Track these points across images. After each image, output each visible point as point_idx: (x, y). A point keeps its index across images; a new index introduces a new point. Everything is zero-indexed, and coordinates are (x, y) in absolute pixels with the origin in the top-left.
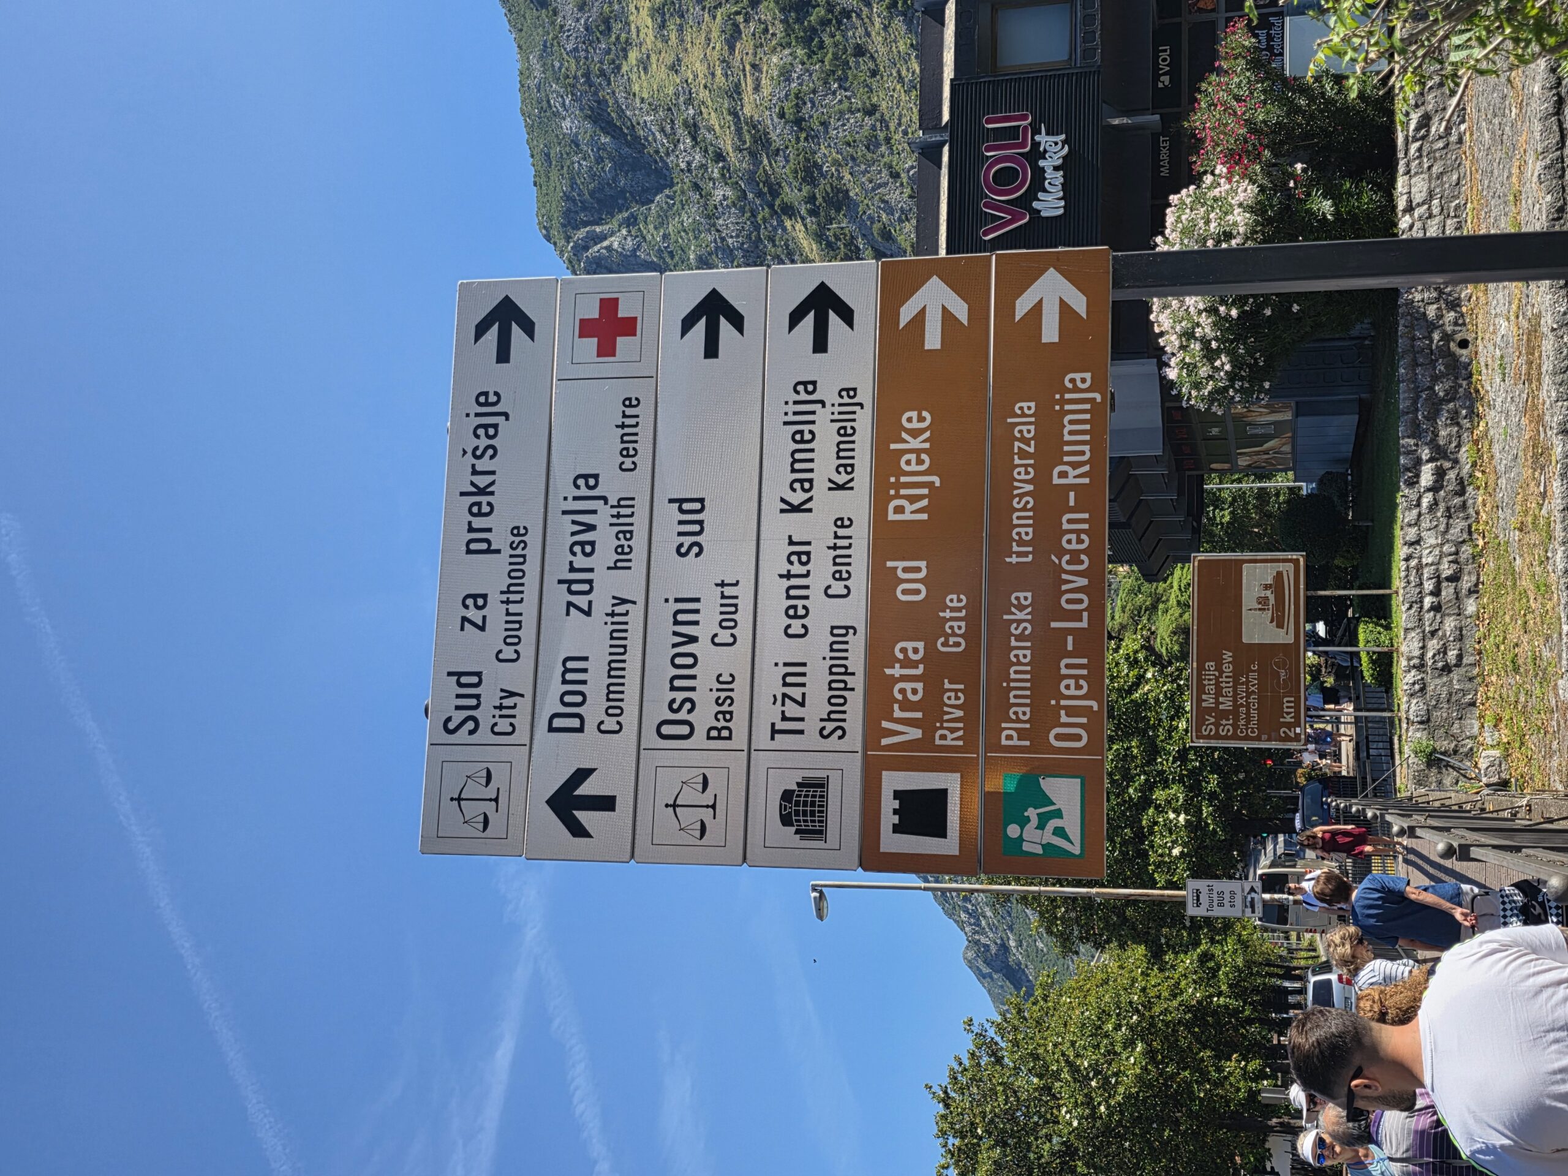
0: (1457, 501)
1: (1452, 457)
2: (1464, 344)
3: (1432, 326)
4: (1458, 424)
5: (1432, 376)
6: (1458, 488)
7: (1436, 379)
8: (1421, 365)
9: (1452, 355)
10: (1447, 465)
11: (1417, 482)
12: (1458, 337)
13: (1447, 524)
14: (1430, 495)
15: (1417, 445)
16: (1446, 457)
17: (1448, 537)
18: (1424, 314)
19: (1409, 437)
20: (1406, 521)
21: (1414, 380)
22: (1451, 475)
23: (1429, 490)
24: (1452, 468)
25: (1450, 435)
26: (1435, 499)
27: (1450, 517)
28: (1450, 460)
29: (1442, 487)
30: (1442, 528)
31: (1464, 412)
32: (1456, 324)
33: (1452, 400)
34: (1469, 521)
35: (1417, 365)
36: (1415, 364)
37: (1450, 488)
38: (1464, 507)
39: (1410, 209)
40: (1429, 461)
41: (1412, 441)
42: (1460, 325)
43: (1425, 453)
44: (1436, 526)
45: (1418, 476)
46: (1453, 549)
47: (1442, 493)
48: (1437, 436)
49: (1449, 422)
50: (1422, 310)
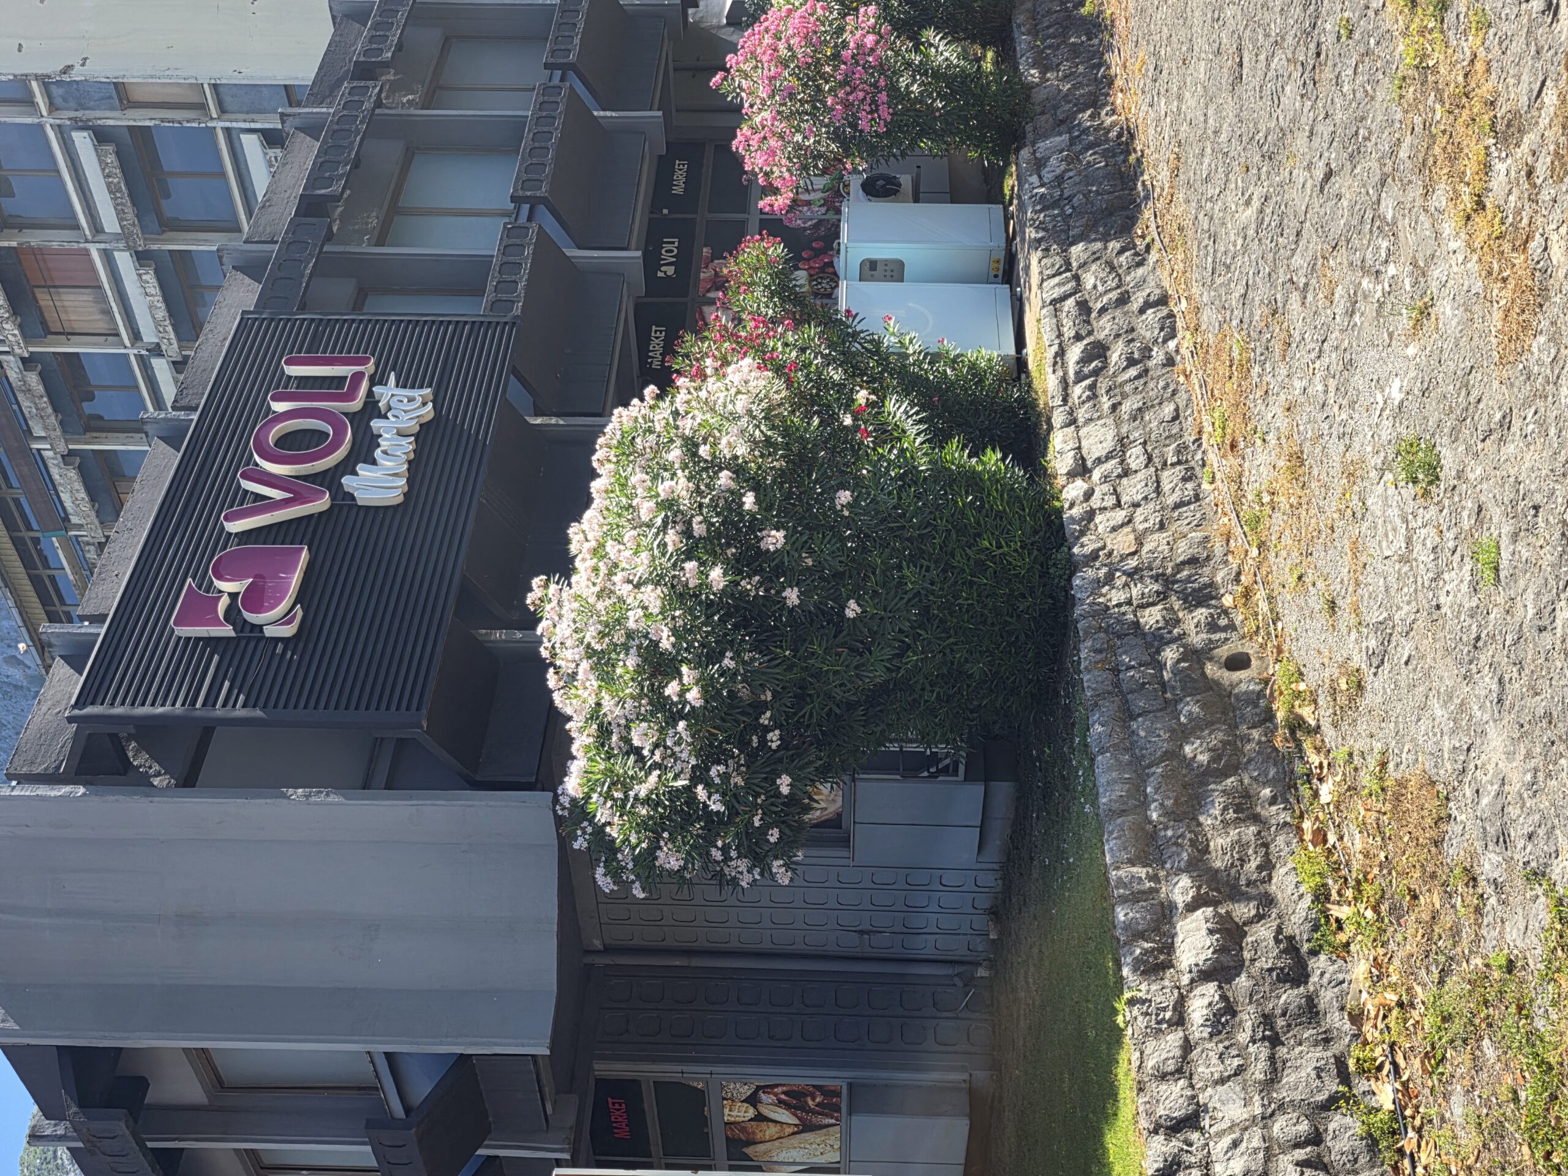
0: (1289, 997)
1: (1252, 891)
2: (1239, 662)
3: (1157, 640)
4: (1256, 819)
5: (1172, 731)
6: (1285, 961)
7: (1183, 734)
8: (1144, 713)
9: (1213, 686)
10: (1243, 911)
11: (1169, 965)
12: (1223, 652)
13: (1272, 1058)
14: (1210, 990)
15: (1155, 878)
16: (1235, 894)
17: (1282, 1093)
18: (1137, 624)
19: (1132, 863)
20: (1150, 1063)
21: (1129, 743)
22: (1263, 933)
23: (1204, 975)
24: (1259, 917)
25: (1240, 845)
26: (1224, 998)
27: (1275, 1041)
28: (1249, 898)
29: (1238, 967)
30: (1258, 1071)
31: (1267, 792)
32: (1213, 627)
33: (1233, 769)
34: (1336, 1048)
35: (1133, 717)
36: (1128, 715)
37: (1264, 963)
38: (1311, 1011)
39: (1081, 469)
40: (1191, 907)
41: (1141, 872)
42: (1224, 629)
43: (1181, 890)
44: (1240, 1071)
45: (1169, 948)
46: (1304, 1127)
47: (1243, 982)
48: (1206, 850)
49: (1231, 815)
50: (1130, 617)
